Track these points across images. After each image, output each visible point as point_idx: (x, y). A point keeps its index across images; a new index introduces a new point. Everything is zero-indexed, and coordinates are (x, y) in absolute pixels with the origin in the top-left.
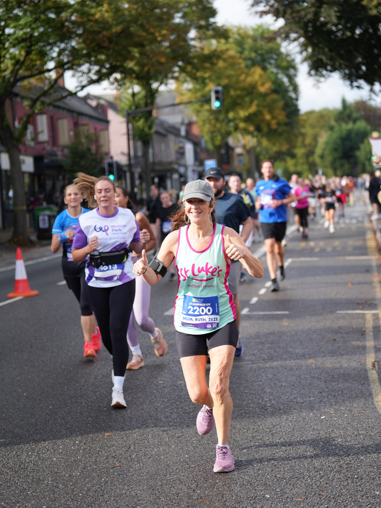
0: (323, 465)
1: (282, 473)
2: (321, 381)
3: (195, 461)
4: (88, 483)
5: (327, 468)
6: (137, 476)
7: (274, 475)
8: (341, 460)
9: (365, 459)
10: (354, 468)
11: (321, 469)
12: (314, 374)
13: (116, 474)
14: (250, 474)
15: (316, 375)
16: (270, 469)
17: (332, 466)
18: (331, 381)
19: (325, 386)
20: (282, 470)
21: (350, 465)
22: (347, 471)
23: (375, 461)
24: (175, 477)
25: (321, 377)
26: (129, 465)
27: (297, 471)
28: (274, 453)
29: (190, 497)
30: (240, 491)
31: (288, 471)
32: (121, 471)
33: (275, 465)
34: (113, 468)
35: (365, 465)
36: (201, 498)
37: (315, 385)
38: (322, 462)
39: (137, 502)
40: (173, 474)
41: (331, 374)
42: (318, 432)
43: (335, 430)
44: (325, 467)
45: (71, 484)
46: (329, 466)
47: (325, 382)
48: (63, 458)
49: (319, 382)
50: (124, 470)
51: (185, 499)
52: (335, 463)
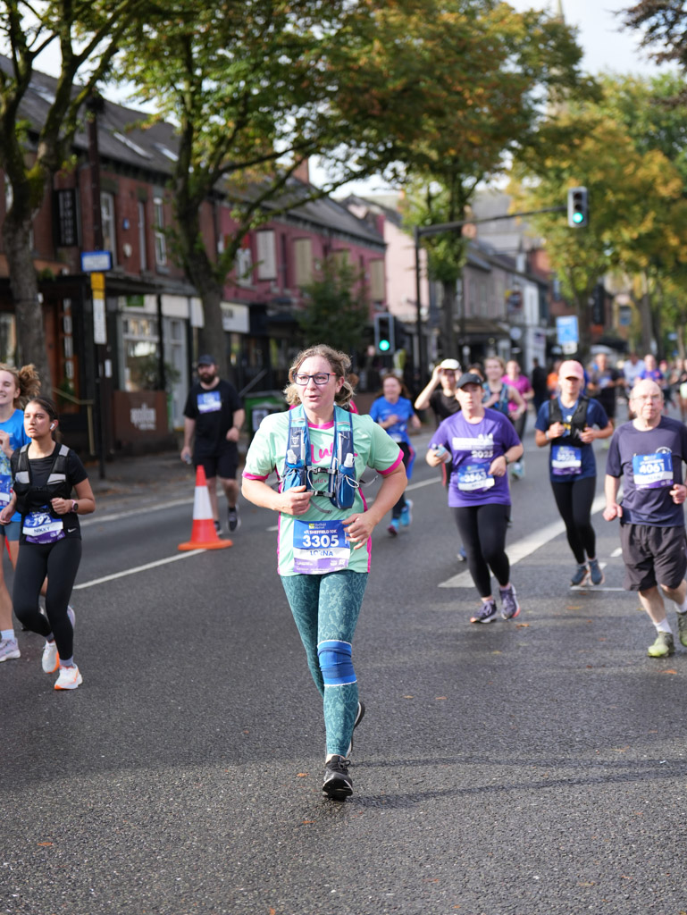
0: (640, 835)
1: (570, 845)
3: (434, 821)
4: (255, 846)
5: (645, 839)
6: (336, 839)
7: (556, 847)
11: (635, 842)
13: (302, 835)
14: (517, 844)
16: (551, 839)
17: (654, 837)
20: (571, 840)
24: (395, 843)
26: (327, 823)
27: (595, 842)
28: (565, 813)
29: (411, 873)
30: (494, 868)
31: (580, 842)
32: (311, 832)
33: (562, 832)
34: (298, 826)
36: (430, 875)
37: (666, 710)
38: (639, 831)
39: (327, 878)
40: (394, 838)
42: (647, 785)
43: (677, 783)
44: (643, 838)
45: (228, 847)
46: (649, 837)
48: (222, 808)
50: (315, 830)
51: (404, 877)
52: (661, 833)
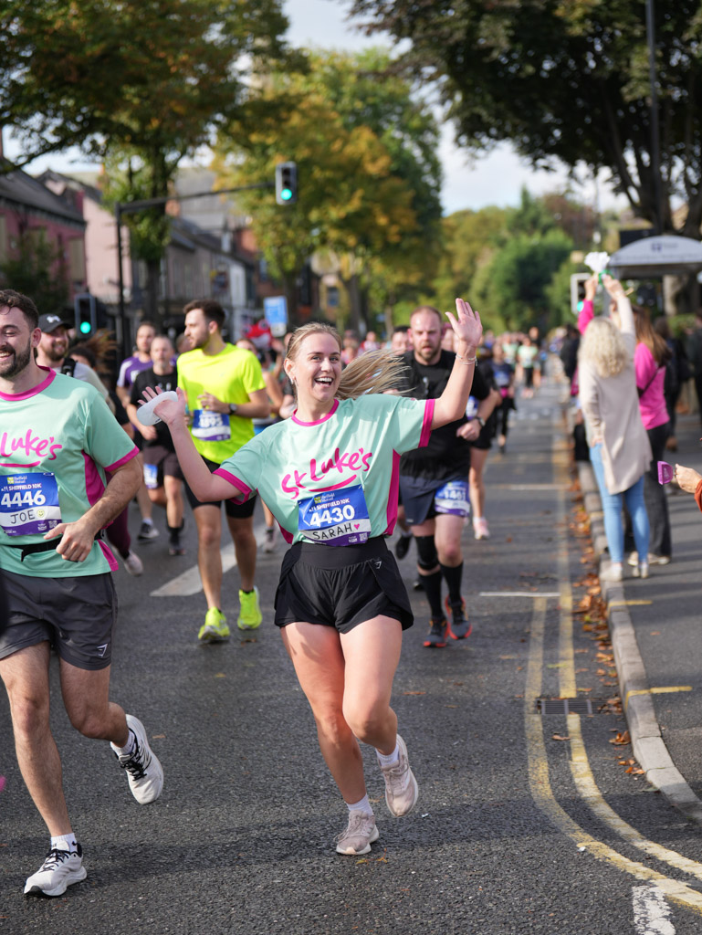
2: (432, 737)
3: (157, 910)
5: (417, 926)
8: (447, 910)
9: (494, 908)
10: (470, 928)
12: (421, 721)
15: (424, 724)
17: (427, 923)
18: (452, 736)
19: (438, 748)
21: (464, 922)
23: (515, 913)
25: (433, 728)
26: (24, 917)
33: (315, 921)
35: (493, 923)
37: (419, 745)
41: (453, 723)
46: (422, 924)
47: (440, 739)
49: (428, 740)
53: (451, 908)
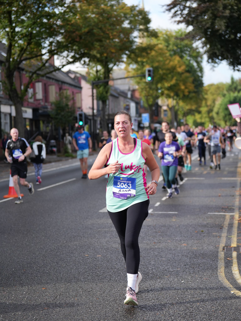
1: (148, 317)
2: (188, 258)
3: (96, 307)
4: (25, 319)
5: (177, 314)
6: (57, 316)
7: (143, 318)
8: (187, 310)
9: (202, 310)
10: (194, 315)
11: (173, 316)
12: (184, 253)
13: (44, 314)
15: (185, 254)
16: (141, 314)
17: (180, 313)
18: (194, 258)
19: (189, 261)
21: (192, 313)
22: (189, 317)
23: (209, 311)
24: (80, 317)
25: (188, 255)
27: (157, 316)
28: (146, 303)
31: (152, 316)
32: (47, 313)
33: (145, 312)
34: (42, 310)
35: (201, 314)
37: (183, 260)
38: (175, 311)
40: (80, 315)
41: (195, 254)
42: (177, 291)
43: (188, 290)
44: (176, 314)
45: (14, 320)
46: (179, 313)
47: (190, 258)
48: (13, 303)
49: (186, 259)
50: (49, 312)
52: (183, 312)
53: (188, 309)
